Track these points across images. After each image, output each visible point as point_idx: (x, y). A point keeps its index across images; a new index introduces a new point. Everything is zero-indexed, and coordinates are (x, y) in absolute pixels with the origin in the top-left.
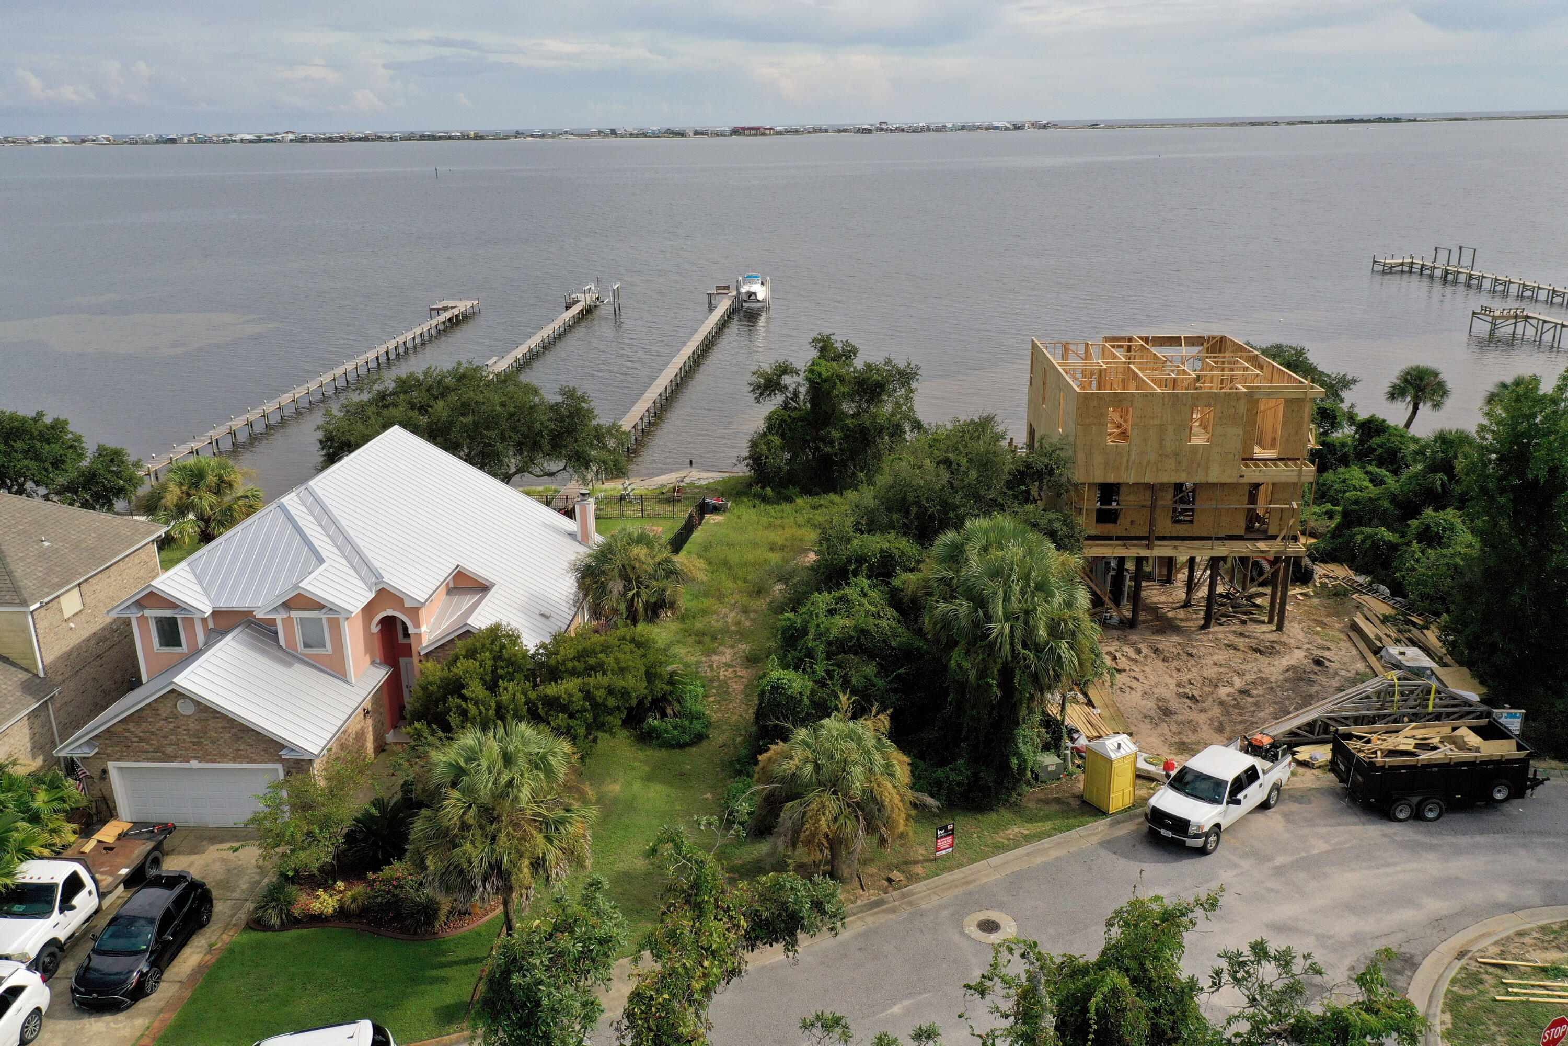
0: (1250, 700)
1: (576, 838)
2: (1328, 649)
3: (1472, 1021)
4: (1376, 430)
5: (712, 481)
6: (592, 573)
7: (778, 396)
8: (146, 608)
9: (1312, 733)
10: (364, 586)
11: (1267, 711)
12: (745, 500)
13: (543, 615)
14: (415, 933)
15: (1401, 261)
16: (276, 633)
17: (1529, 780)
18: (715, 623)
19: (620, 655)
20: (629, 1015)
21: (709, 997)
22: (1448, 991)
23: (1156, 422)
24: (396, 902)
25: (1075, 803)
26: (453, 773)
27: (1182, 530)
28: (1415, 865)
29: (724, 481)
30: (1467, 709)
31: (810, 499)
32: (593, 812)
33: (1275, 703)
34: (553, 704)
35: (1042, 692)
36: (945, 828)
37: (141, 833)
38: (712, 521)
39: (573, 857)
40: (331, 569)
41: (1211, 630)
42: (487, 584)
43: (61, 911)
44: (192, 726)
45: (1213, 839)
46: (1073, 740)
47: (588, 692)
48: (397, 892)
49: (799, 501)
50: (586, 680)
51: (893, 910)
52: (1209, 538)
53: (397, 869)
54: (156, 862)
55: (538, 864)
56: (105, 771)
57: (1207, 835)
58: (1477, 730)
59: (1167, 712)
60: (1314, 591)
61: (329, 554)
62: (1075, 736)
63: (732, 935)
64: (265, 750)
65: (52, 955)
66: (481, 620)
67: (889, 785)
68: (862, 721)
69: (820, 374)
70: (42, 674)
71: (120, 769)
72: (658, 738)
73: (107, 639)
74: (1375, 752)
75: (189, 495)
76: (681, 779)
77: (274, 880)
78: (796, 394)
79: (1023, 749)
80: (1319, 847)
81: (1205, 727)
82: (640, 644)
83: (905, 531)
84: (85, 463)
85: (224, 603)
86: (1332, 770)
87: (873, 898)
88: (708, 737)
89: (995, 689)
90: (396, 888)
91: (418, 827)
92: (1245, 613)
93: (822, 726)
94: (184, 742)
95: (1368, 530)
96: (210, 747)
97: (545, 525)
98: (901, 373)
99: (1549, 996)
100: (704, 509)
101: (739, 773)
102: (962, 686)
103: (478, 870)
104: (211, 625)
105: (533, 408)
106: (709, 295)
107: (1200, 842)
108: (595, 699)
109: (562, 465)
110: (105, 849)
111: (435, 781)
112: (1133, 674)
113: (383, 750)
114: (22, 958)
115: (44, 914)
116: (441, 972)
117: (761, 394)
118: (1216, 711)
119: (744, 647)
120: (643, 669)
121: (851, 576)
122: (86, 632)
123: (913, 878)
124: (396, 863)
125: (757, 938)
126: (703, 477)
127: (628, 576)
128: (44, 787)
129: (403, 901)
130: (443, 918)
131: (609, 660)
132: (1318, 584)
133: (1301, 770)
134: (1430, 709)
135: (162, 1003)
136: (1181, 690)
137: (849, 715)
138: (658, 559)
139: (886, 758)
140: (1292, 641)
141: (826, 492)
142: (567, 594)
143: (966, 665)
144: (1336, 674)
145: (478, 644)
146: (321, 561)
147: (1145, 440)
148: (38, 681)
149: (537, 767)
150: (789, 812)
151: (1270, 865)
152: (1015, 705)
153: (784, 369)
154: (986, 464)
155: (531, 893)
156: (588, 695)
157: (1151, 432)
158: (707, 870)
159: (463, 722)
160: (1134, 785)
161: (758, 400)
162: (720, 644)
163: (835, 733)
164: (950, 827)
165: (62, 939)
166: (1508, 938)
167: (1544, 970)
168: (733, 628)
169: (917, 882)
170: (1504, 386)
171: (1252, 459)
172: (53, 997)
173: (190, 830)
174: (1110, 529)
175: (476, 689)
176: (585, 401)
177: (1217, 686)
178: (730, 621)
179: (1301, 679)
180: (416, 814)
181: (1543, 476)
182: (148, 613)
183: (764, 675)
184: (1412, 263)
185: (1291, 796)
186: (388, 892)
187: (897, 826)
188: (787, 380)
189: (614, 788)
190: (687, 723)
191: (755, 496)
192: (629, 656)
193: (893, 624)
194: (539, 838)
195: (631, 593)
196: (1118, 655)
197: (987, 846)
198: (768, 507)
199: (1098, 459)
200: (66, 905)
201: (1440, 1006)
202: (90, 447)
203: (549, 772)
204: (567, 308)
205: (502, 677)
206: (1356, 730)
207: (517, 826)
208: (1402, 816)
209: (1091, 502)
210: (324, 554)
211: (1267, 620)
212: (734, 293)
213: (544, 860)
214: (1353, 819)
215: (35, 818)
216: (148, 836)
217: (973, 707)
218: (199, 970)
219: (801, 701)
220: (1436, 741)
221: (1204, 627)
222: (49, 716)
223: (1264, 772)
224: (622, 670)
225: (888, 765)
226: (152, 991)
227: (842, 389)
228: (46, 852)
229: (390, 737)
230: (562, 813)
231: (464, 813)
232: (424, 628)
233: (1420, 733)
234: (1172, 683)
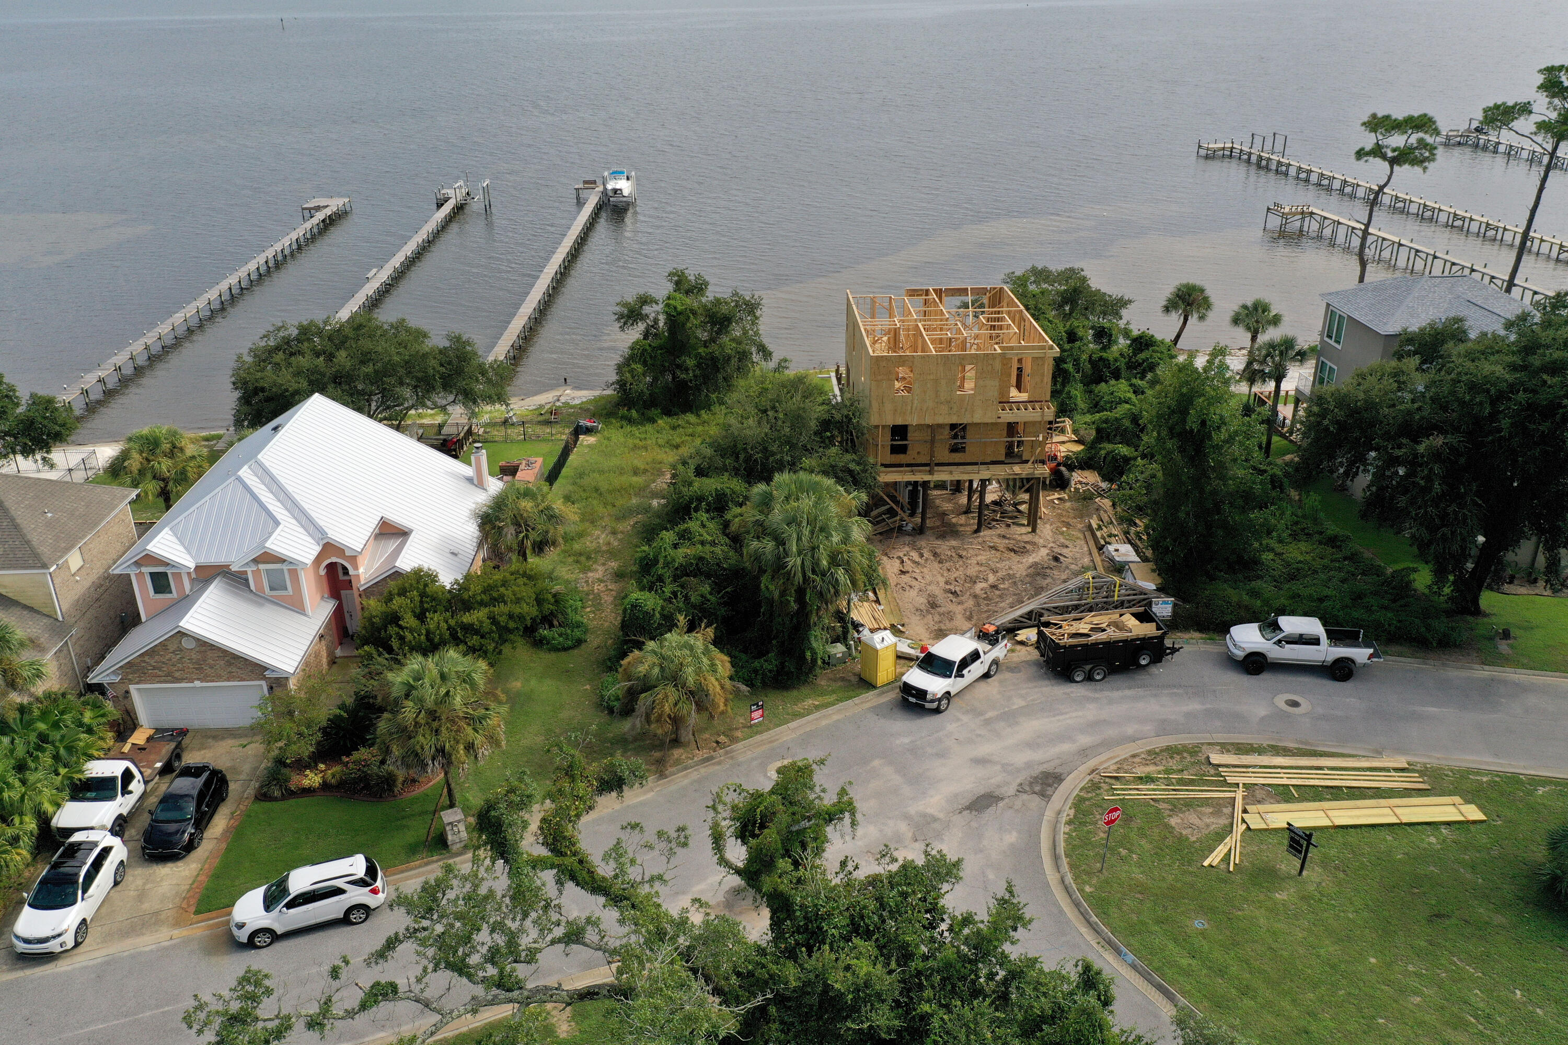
0: (997, 592)
1: (494, 728)
2: (1067, 547)
3: (1086, 813)
4: (1146, 345)
5: (585, 400)
6: (490, 521)
7: (640, 324)
8: (142, 565)
9: (1030, 620)
10: (313, 541)
11: (1007, 602)
12: (614, 421)
13: (452, 553)
14: (381, 797)
15: (1222, 146)
16: (247, 580)
17: (1169, 648)
18: (588, 543)
19: (516, 589)
20: (541, 828)
21: (579, 819)
22: (1078, 795)
23: (931, 377)
24: (365, 776)
25: (854, 679)
26: (406, 688)
27: (957, 457)
28: (1080, 714)
29: (596, 400)
30: (1142, 597)
31: (669, 420)
32: (504, 709)
33: (1015, 595)
34: (469, 629)
35: (827, 604)
36: (757, 704)
37: (163, 737)
38: (585, 443)
39: (493, 740)
40: (286, 529)
41: (982, 534)
42: (406, 530)
43: (123, 795)
44: (194, 656)
45: (944, 702)
46: (858, 632)
47: (494, 618)
48: (365, 769)
49: (660, 422)
50: (492, 608)
51: (719, 763)
52: (976, 464)
53: (362, 754)
54: (179, 757)
55: (470, 747)
56: (127, 692)
57: (940, 700)
58: (1137, 616)
59: (933, 605)
60: (1069, 496)
61: (283, 517)
62: (861, 629)
63: (590, 789)
64: (252, 672)
65: (120, 825)
66: (407, 562)
67: (713, 679)
68: (694, 634)
69: (675, 308)
70: (60, 619)
71: (139, 689)
72: (547, 644)
73: (102, 585)
74: (1063, 635)
75: (148, 461)
76: (567, 674)
77: (269, 765)
78: (656, 321)
79: (815, 645)
80: (1018, 703)
81: (959, 617)
82: (530, 577)
83: (736, 472)
84: (20, 410)
85: (203, 560)
86: (1037, 648)
87: (705, 756)
88: (586, 641)
89: (792, 604)
90: (364, 766)
91: (383, 725)
92: (1011, 518)
93: (666, 640)
94: (189, 668)
95: (1109, 447)
96: (209, 671)
97: (447, 473)
98: (747, 303)
99: (1138, 795)
100: (578, 431)
101: (610, 669)
102: (771, 602)
103: (428, 752)
104: (194, 576)
105: (425, 356)
106: (577, 189)
107: (935, 705)
108: (499, 623)
109: (451, 398)
110: (139, 749)
111: (394, 695)
112: (914, 575)
113: (334, 663)
114: (103, 828)
115: (112, 798)
116: (404, 822)
117: (625, 323)
118: (970, 603)
119: (614, 565)
120: (534, 596)
121: (693, 513)
122: (87, 583)
123: (734, 740)
124: (363, 750)
125: (603, 790)
126: (576, 396)
127: (519, 522)
128: (89, 707)
129: (371, 775)
130: (400, 786)
131: (508, 593)
132: (1072, 490)
133: (1019, 647)
134: (1116, 598)
135: (207, 854)
136: (948, 587)
137: (685, 630)
138: (541, 508)
139: (711, 659)
140: (1041, 541)
141: (684, 412)
142: (470, 538)
143: (772, 587)
144: (1067, 567)
145: (407, 585)
146: (277, 523)
147: (925, 392)
148: (58, 624)
149: (464, 681)
150: (644, 699)
151: (982, 718)
152: (807, 615)
153: (645, 300)
154: (797, 420)
155: (466, 766)
156: (493, 619)
157: (929, 385)
158: (576, 759)
159: (401, 645)
160: (896, 664)
161: (622, 328)
162: (595, 562)
163: (674, 645)
164: (760, 703)
165: (125, 814)
166: (1126, 759)
167: (1141, 778)
168: (604, 548)
169: (737, 742)
170: (1245, 307)
171: (1009, 402)
172: (129, 852)
173: (197, 731)
174: (901, 458)
175: (409, 620)
176: (469, 344)
177: (975, 582)
178: (601, 542)
179: (1039, 574)
180: (380, 717)
181: (1195, 427)
182: (144, 570)
183: (626, 596)
184: (1232, 148)
185: (1007, 668)
186: (359, 770)
187: (719, 707)
188: (647, 309)
189: (516, 685)
190: (569, 631)
191: (623, 418)
192: (523, 588)
193: (725, 548)
194: (469, 730)
195: (522, 535)
196: (905, 559)
197: (788, 714)
198: (634, 429)
199: (888, 407)
200: (125, 791)
201: (1070, 805)
202: (23, 394)
203: (473, 685)
204: (440, 206)
205: (427, 610)
206: (1054, 619)
207: (453, 722)
208: (1078, 679)
209: (884, 440)
210: (279, 517)
211: (1026, 523)
212: (601, 188)
213: (473, 744)
214: (1047, 682)
215: (90, 731)
216: (170, 738)
217: (780, 615)
218: (226, 831)
219: (654, 615)
220: (1104, 626)
221: (977, 531)
222: (69, 650)
223: (985, 653)
224: (518, 601)
225: (713, 665)
226: (199, 845)
227: (694, 321)
228: (101, 754)
229: (338, 652)
230: (483, 711)
231: (417, 716)
232: (361, 570)
233: (1096, 620)
234: (942, 580)
